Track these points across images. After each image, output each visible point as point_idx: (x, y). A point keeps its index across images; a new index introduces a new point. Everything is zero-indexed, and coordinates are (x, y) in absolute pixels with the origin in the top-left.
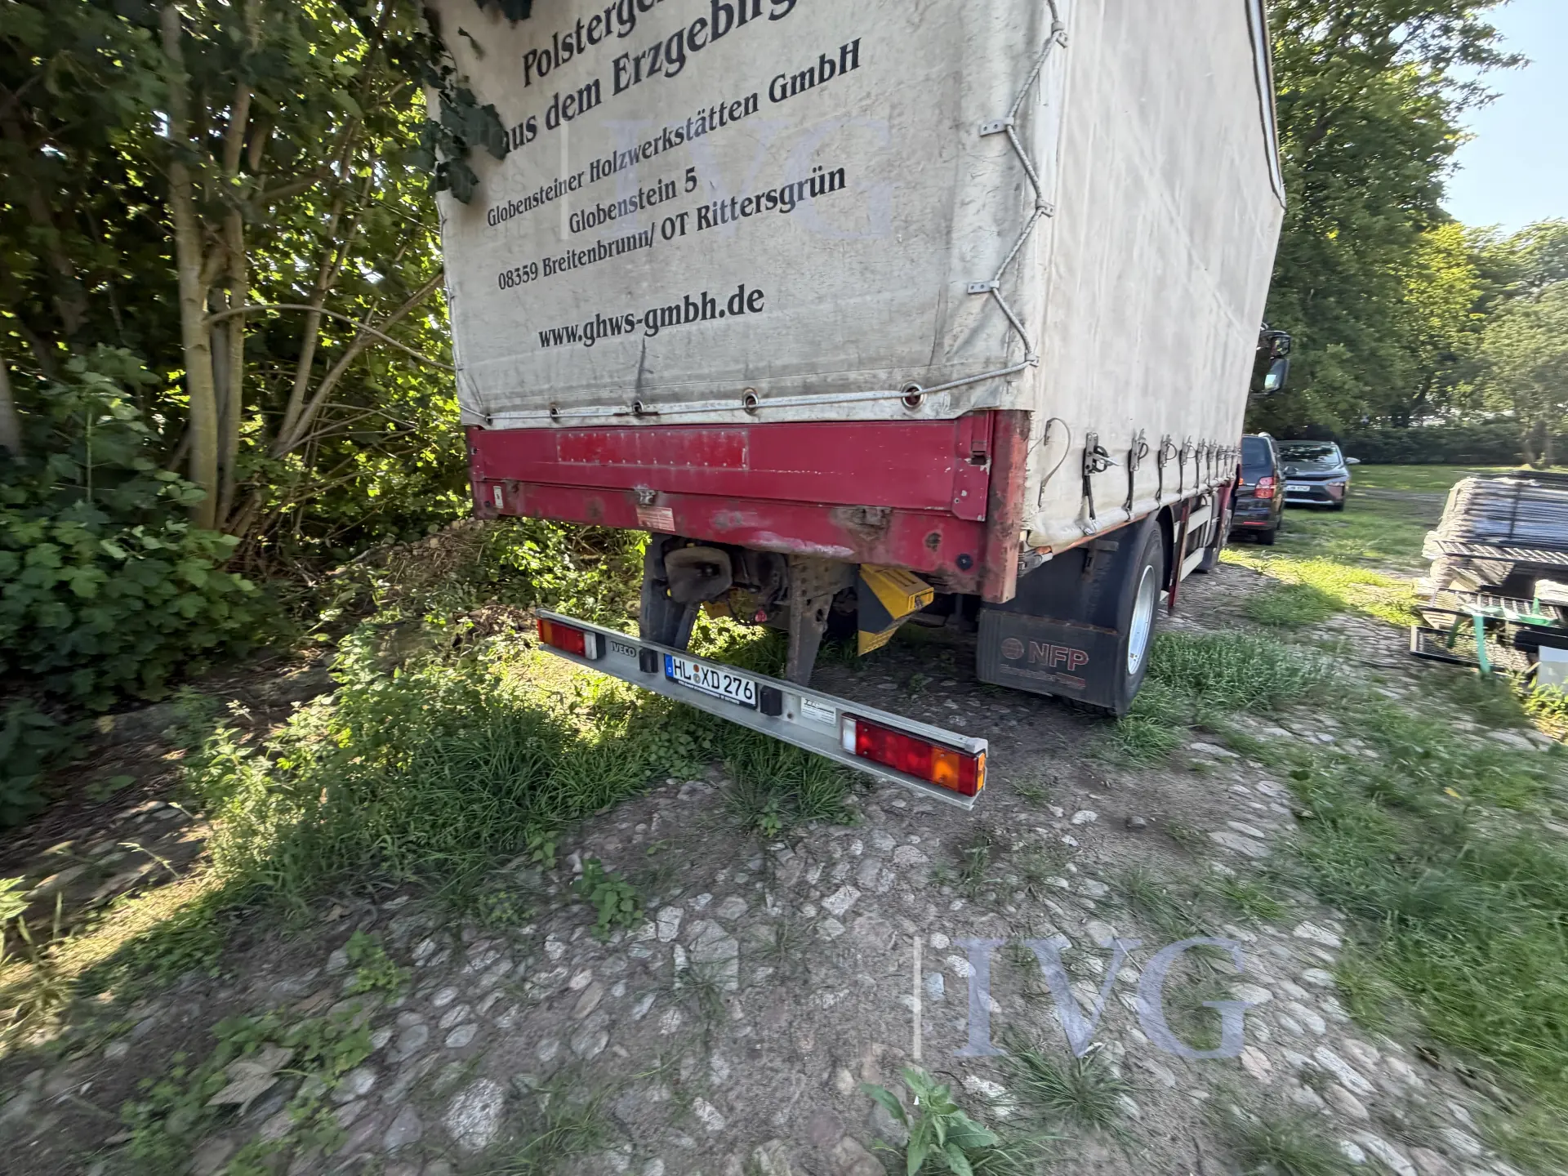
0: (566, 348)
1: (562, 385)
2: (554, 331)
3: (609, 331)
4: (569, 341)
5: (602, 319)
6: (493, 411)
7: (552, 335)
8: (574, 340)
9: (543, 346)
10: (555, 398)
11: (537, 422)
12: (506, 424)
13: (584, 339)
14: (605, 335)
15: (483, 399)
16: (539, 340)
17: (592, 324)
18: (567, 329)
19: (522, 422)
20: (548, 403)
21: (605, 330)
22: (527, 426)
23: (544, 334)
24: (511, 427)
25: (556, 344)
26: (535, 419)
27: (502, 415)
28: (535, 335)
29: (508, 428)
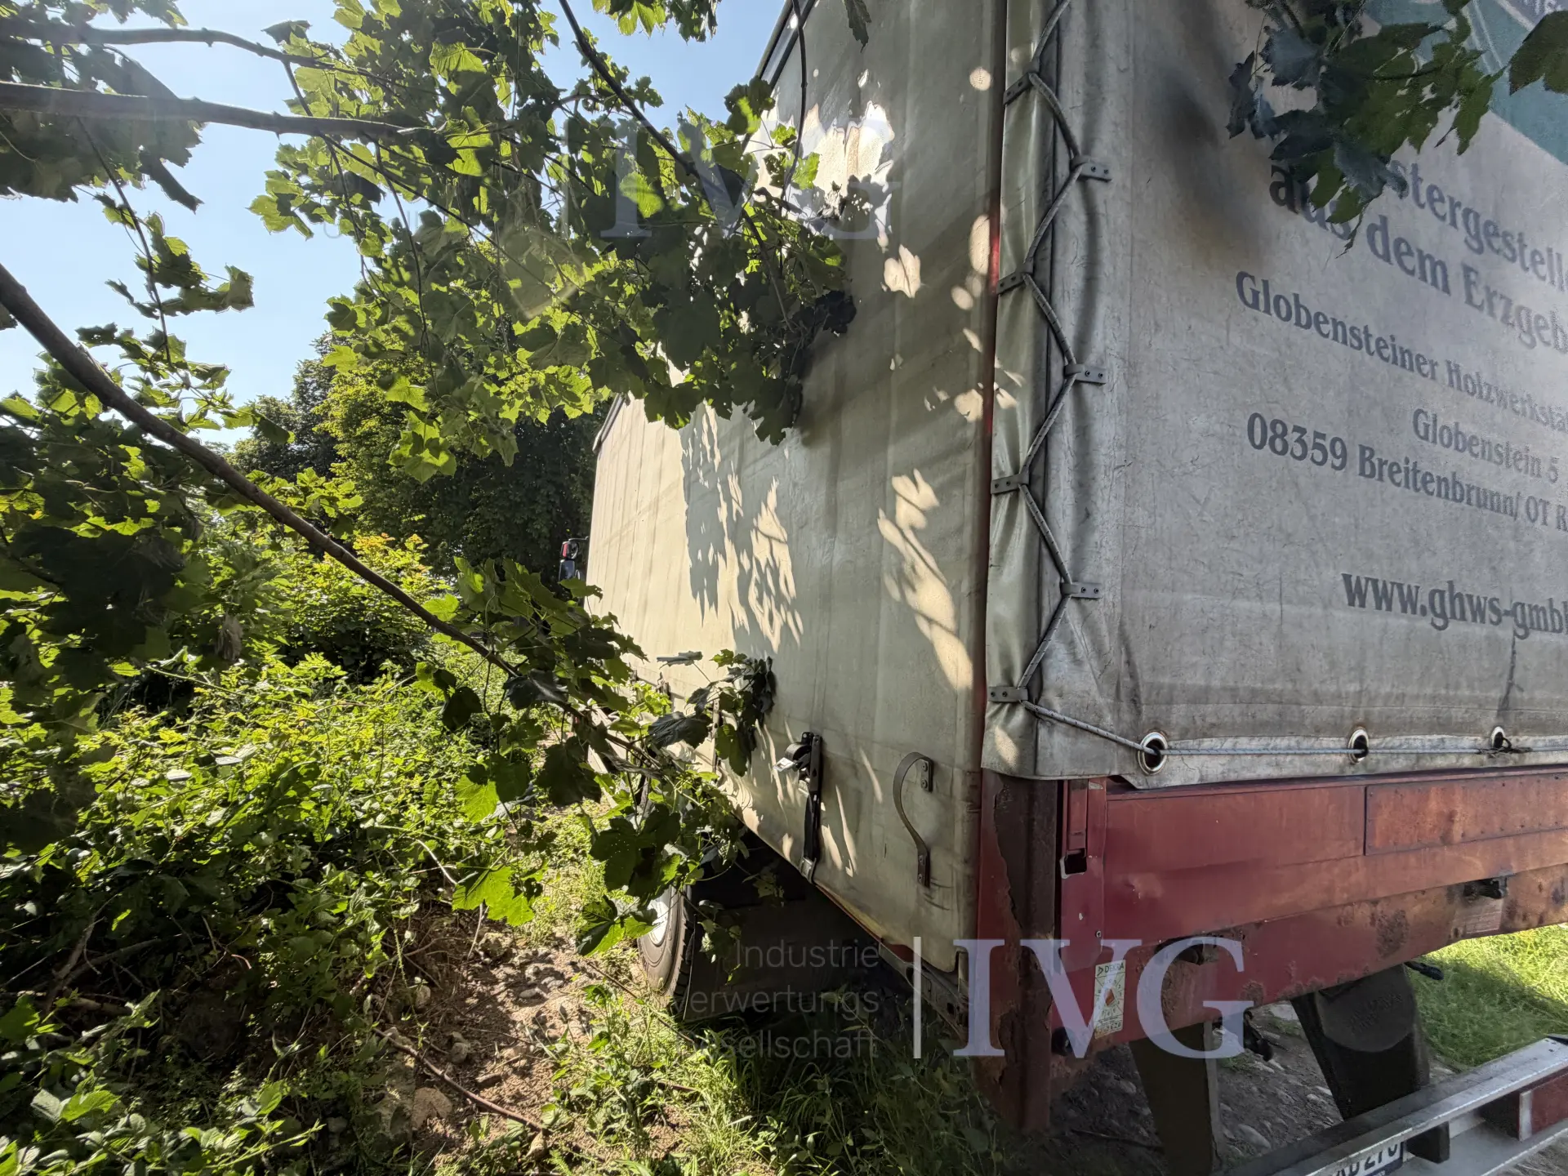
0: (1398, 622)
1: (1386, 689)
2: (1375, 582)
3: (1468, 615)
4: (1404, 610)
5: (1457, 591)
6: (1174, 734)
7: (1370, 588)
8: (1414, 612)
9: (1352, 604)
10: (1367, 714)
11: (1313, 764)
12: (1215, 769)
13: (1430, 615)
14: (1463, 618)
15: (1143, 698)
16: (1342, 589)
17: (1442, 593)
18: (1400, 586)
19: (1269, 764)
20: (1348, 723)
21: (1463, 612)
22: (1286, 772)
23: (1353, 580)
24: (1233, 777)
25: (1379, 607)
26: (1310, 758)
27: (1207, 743)
28: (1332, 577)
29: (1220, 779)
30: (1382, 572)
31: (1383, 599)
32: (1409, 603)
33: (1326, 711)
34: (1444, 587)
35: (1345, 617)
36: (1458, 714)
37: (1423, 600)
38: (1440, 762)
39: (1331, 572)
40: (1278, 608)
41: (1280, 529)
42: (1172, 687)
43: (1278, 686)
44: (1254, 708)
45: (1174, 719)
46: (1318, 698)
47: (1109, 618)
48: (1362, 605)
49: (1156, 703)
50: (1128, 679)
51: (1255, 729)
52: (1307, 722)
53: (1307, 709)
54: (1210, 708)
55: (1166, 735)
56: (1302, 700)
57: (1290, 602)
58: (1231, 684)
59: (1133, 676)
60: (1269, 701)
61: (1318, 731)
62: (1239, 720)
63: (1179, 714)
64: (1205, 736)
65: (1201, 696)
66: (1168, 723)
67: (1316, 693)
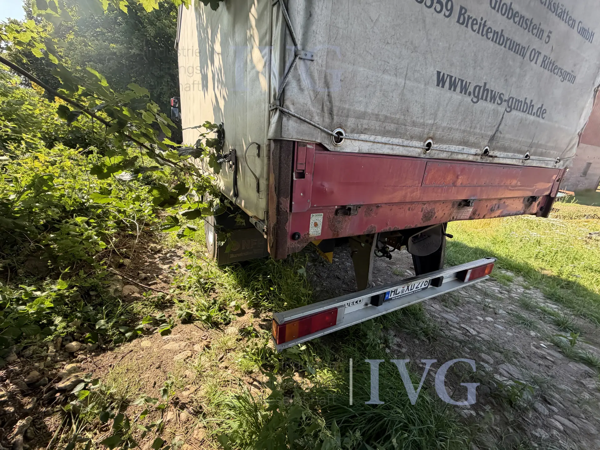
0: (457, 96)
1: (444, 124)
2: (451, 77)
3: (489, 98)
4: (461, 92)
5: (487, 87)
6: (348, 130)
7: (448, 80)
8: (465, 94)
9: (438, 85)
10: (434, 134)
11: (407, 151)
12: (366, 148)
13: (472, 96)
14: (486, 100)
15: (335, 112)
16: (435, 78)
17: (480, 87)
18: (462, 81)
19: (388, 148)
20: (425, 136)
21: (487, 97)
22: (395, 153)
23: (442, 74)
24: (373, 151)
25: (450, 89)
26: (406, 148)
27: (363, 137)
28: (432, 72)
29: (367, 152)
30: (456, 73)
31: (453, 86)
32: (464, 89)
33: (417, 130)
34: (482, 84)
35: (434, 90)
36: (472, 139)
37: (471, 89)
38: (460, 157)
39: (432, 69)
40: (403, 82)
41: (412, 43)
42: (349, 110)
43: (398, 116)
44: (385, 124)
45: (349, 124)
46: (414, 124)
47: (320, 72)
48: (443, 87)
49: (341, 116)
50: (328, 103)
51: (385, 133)
52: (408, 133)
53: (409, 128)
54: (365, 121)
55: (344, 130)
56: (407, 124)
57: (409, 80)
58: (376, 112)
59: (330, 102)
60: (392, 122)
61: (412, 138)
62: (378, 128)
63: (351, 122)
64: (362, 133)
65: (362, 116)
66: (346, 126)
67: (413, 122)
